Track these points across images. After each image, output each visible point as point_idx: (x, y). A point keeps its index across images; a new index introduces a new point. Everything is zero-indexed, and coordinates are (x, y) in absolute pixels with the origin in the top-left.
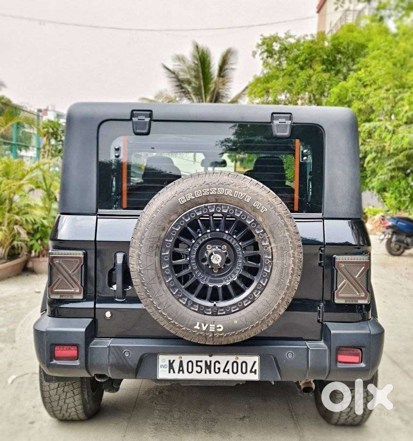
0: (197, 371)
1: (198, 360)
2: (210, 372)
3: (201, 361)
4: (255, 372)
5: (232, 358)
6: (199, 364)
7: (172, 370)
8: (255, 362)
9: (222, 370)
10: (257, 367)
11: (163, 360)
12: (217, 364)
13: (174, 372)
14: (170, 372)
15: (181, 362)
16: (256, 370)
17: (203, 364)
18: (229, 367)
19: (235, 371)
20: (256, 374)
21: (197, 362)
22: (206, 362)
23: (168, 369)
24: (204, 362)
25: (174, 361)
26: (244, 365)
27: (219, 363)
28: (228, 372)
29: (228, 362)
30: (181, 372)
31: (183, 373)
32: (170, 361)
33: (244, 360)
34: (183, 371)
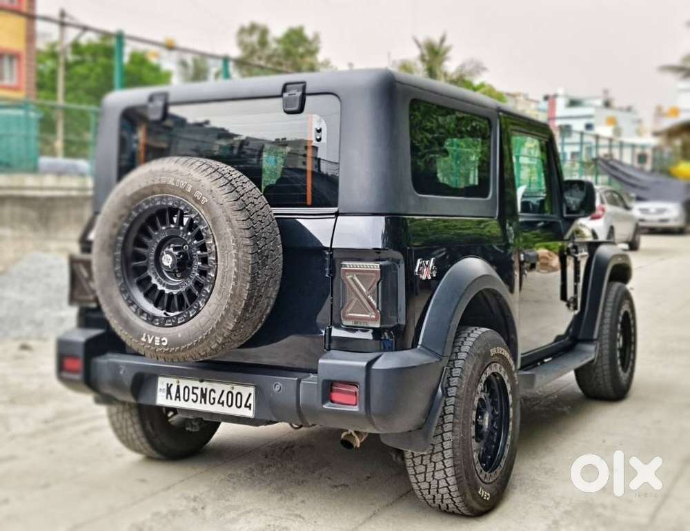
0: (193, 400)
1: (194, 386)
2: (205, 403)
3: (197, 388)
4: (250, 407)
5: (227, 388)
6: (195, 391)
7: (169, 396)
8: (250, 395)
9: (217, 401)
10: (252, 401)
11: (162, 383)
12: (212, 392)
13: (171, 398)
14: (167, 398)
15: (178, 387)
16: (250, 405)
17: (198, 392)
18: (224, 398)
19: (230, 403)
20: (250, 409)
21: (193, 388)
22: (202, 389)
23: (165, 394)
24: (200, 389)
25: (171, 385)
26: (239, 396)
27: (215, 392)
28: (223, 403)
29: (223, 391)
30: (178, 399)
31: (180, 400)
32: (168, 384)
33: (239, 391)
34: (179, 397)
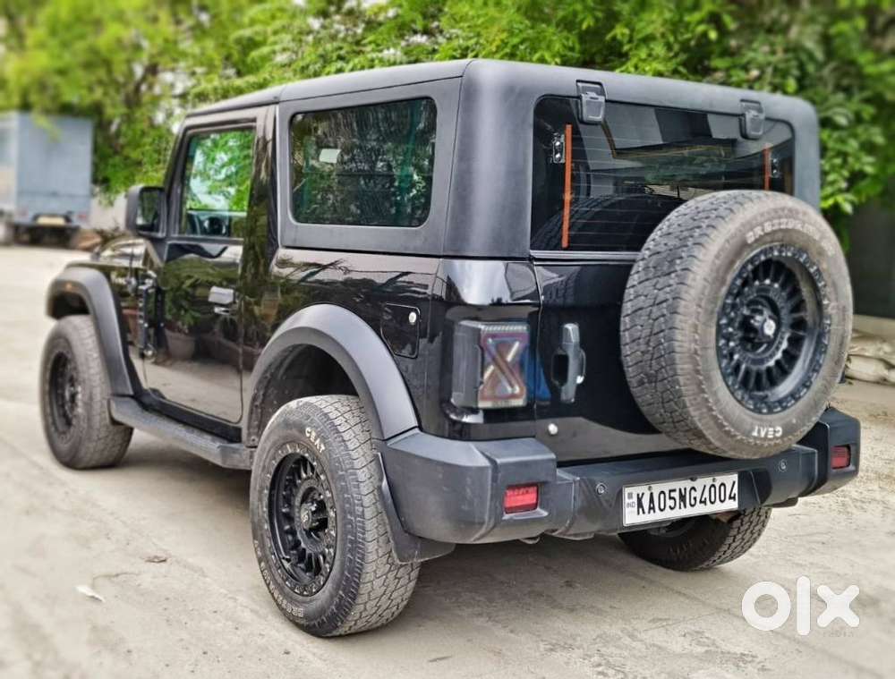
0: (670, 507)
1: (671, 488)
2: (685, 506)
3: (674, 490)
4: (734, 498)
5: (708, 481)
6: (673, 494)
7: (641, 510)
8: (733, 483)
9: (698, 500)
10: (736, 489)
11: (630, 495)
12: (692, 492)
13: (644, 513)
14: (638, 513)
15: (652, 495)
16: (735, 495)
17: (676, 495)
18: (706, 494)
19: (713, 500)
20: (735, 500)
21: (670, 491)
22: (680, 490)
23: (636, 508)
24: (678, 491)
25: (643, 494)
26: (722, 488)
27: (695, 490)
28: (705, 501)
29: (705, 487)
30: (652, 511)
31: (654, 512)
32: (638, 495)
33: (721, 482)
34: (653, 508)
